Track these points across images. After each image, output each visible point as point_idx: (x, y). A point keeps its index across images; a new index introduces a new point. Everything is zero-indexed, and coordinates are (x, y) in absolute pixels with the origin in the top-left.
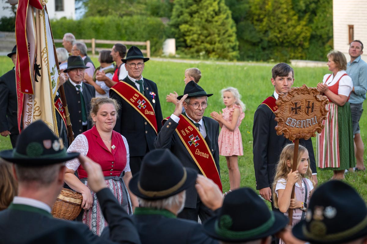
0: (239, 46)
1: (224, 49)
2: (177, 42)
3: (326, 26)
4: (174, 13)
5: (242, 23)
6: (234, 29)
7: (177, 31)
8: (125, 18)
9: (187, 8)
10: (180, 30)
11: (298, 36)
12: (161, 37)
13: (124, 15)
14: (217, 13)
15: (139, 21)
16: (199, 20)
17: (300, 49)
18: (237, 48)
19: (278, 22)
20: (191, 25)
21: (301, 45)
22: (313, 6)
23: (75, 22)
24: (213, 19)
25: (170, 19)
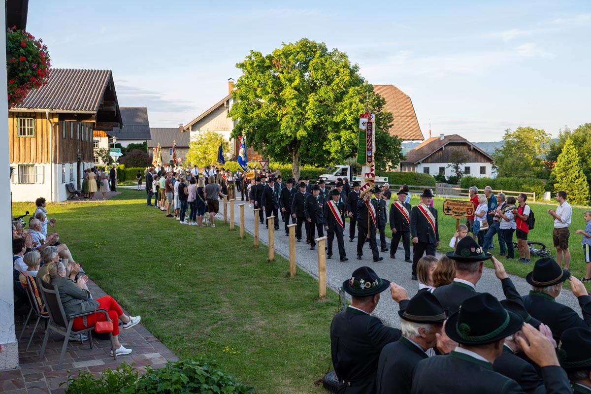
1: (581, 199)
2: (551, 194)
4: (551, 177)
6: (588, 187)
7: (552, 187)
8: (521, 179)
9: (559, 174)
10: (554, 187)
12: (542, 190)
13: (520, 177)
14: (577, 178)
15: (530, 180)
16: (566, 181)
20: (561, 184)
23: (491, 180)
24: (575, 181)
25: (548, 180)
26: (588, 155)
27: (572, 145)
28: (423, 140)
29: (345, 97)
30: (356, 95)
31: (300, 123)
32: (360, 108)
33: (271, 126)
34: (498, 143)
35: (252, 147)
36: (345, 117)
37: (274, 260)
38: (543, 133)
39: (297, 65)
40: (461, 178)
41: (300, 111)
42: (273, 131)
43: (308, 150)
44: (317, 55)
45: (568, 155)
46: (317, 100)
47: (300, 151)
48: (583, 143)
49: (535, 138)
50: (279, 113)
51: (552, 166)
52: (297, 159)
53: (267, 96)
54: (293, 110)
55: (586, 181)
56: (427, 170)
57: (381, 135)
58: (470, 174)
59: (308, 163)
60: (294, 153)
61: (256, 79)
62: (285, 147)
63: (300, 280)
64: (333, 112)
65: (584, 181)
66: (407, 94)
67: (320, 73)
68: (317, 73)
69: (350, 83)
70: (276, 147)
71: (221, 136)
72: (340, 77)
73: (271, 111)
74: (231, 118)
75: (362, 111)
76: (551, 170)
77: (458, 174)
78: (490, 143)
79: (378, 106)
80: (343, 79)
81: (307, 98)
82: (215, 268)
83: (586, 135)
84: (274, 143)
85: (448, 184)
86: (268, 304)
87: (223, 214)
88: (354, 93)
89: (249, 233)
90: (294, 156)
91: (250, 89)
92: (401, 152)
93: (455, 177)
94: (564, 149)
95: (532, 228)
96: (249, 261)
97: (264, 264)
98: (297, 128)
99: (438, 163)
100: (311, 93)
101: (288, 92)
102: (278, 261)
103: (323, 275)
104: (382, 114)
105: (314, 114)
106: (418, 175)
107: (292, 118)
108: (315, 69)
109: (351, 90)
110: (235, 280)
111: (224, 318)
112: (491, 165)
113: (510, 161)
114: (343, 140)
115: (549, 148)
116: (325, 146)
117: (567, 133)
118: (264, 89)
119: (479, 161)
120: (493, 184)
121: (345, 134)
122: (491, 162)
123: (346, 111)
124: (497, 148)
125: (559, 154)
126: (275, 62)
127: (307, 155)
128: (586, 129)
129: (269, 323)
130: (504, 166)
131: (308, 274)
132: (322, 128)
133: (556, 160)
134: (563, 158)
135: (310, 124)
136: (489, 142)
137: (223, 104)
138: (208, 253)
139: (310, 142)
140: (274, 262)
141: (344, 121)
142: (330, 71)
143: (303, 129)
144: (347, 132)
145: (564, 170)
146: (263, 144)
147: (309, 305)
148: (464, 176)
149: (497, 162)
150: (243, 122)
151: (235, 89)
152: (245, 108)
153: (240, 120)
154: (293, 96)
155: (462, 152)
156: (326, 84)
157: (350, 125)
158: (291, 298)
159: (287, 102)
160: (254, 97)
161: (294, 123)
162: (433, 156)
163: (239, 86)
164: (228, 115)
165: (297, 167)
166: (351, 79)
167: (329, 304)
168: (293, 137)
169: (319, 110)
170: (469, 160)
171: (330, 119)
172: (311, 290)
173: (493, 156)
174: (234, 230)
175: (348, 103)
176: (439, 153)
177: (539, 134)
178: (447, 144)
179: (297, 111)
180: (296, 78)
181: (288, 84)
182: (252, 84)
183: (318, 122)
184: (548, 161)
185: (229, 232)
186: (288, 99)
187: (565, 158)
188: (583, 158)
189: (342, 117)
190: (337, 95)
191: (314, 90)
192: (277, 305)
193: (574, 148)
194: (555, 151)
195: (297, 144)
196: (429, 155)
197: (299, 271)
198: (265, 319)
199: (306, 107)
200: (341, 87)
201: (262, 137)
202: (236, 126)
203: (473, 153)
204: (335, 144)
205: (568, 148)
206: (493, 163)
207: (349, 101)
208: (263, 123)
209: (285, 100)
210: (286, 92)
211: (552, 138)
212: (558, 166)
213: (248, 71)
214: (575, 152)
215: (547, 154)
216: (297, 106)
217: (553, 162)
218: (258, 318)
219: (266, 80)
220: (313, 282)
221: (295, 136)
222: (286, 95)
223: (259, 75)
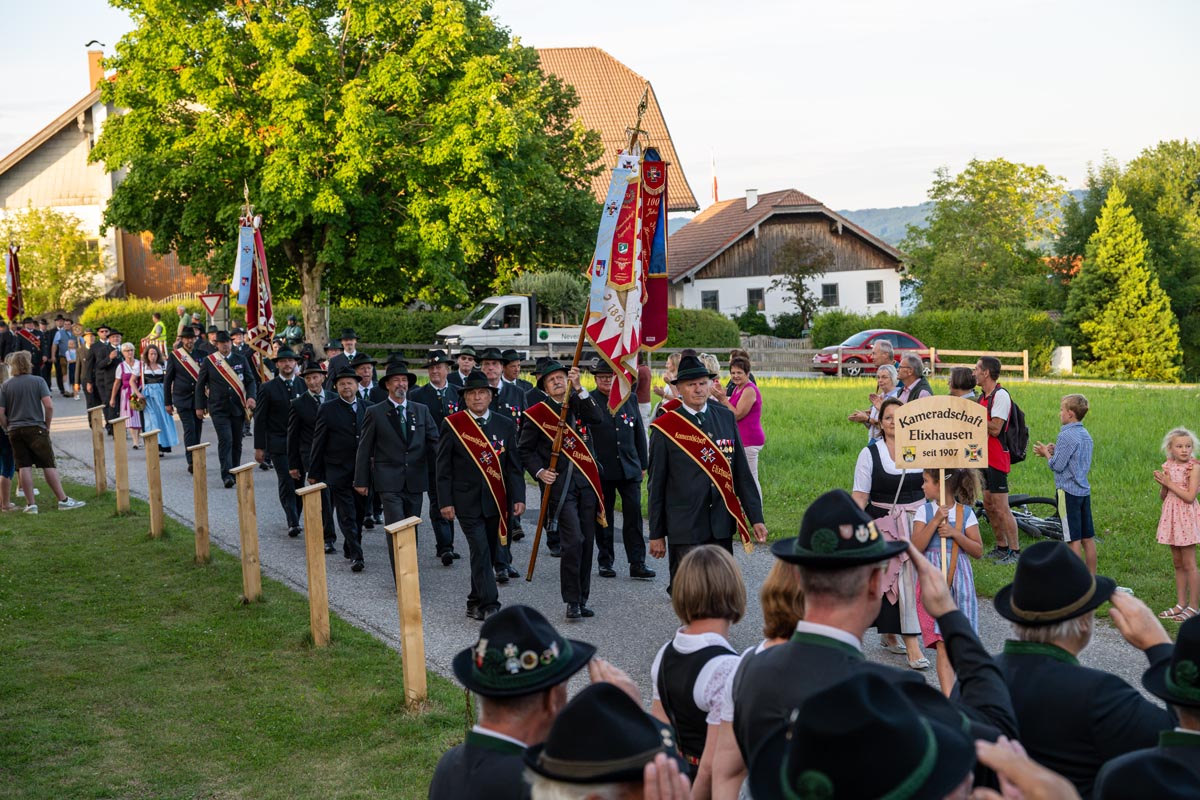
0: (1184, 357)
1: (1158, 363)
2: (1073, 349)
4: (1070, 303)
5: (1190, 318)
6: (1176, 328)
7: (1075, 332)
8: (985, 312)
9: (1092, 293)
10: (1080, 331)
12: (1048, 343)
13: (983, 307)
14: (1144, 301)
15: (1009, 317)
16: (1114, 313)
18: (1182, 360)
20: (1099, 323)
23: (900, 320)
24: (1139, 312)
25: (1062, 313)
26: (1170, 233)
27: (1126, 205)
28: (695, 209)
29: (458, 87)
30: (489, 81)
31: (324, 173)
32: (503, 120)
34: (912, 208)
35: (174, 252)
36: (457, 149)
37: (260, 600)
38: (1043, 176)
40: (812, 318)
41: (318, 134)
43: (349, 254)
45: (1114, 237)
46: (371, 101)
47: (323, 257)
48: (1155, 200)
49: (1019, 190)
50: (251, 144)
51: (1072, 272)
52: (317, 285)
53: (213, 93)
54: (296, 133)
55: (1168, 311)
56: (711, 300)
57: (571, 200)
58: (837, 304)
59: (350, 293)
60: (305, 266)
61: (175, 42)
62: (279, 249)
63: (345, 654)
64: (421, 134)
65: (1163, 309)
67: (372, 16)
68: (364, 18)
69: (468, 46)
71: (71, 221)
72: (436, 29)
73: (227, 139)
74: (102, 164)
75: (508, 129)
76: (1071, 284)
77: (803, 308)
78: (891, 209)
79: (555, 113)
80: (447, 35)
81: (338, 95)
82: (75, 635)
83: (1163, 175)
85: (775, 340)
86: (247, 735)
87: (92, 464)
88: (480, 76)
89: (179, 520)
90: (306, 276)
91: (158, 71)
93: (795, 316)
94: (1104, 221)
95: (1021, 459)
96: (182, 606)
97: (231, 612)
98: (311, 190)
99: (744, 275)
100: (351, 76)
101: (278, 80)
102: (273, 601)
103: (412, 634)
104: (570, 136)
105: (361, 143)
106: (685, 315)
107: (295, 159)
108: (357, 5)
109: (471, 66)
110: (143, 669)
112: (899, 277)
113: (950, 259)
114: (454, 218)
115: (1061, 217)
116: (401, 239)
117: (1110, 172)
118: (203, 72)
119: (863, 265)
120: (905, 333)
121: (458, 202)
122: (896, 267)
123: (462, 132)
124: (913, 224)
125: (1090, 233)
127: (347, 270)
128: (1163, 159)
130: (933, 276)
131: (368, 636)
132: (388, 185)
133: (1080, 250)
134: (1101, 246)
135: (351, 174)
136: (888, 206)
137: (75, 122)
138: (50, 591)
139: (355, 228)
140: (261, 606)
141: (455, 162)
142: (404, 10)
143: (331, 191)
144: (466, 195)
145: (1107, 281)
146: (208, 242)
147: (376, 730)
148: (821, 313)
149: (913, 266)
150: (140, 176)
151: (111, 73)
152: (144, 130)
153: (133, 170)
154: (295, 91)
155: (813, 241)
156: (393, 50)
157: (473, 174)
158: (319, 712)
159: (276, 108)
160: (173, 98)
161: (301, 172)
162: (726, 257)
163: (120, 65)
164: (91, 154)
165: (318, 307)
166: (468, 32)
167: (437, 721)
168: (300, 216)
169: (375, 130)
170: (832, 264)
171: (414, 157)
172: (379, 684)
173: (902, 250)
174: (130, 513)
175: (465, 107)
176: (745, 246)
177: (1029, 179)
178: (765, 218)
179: (310, 135)
180: (299, 35)
181: (278, 53)
182: (163, 55)
183: (375, 166)
184: (1060, 258)
185: (115, 520)
186: (279, 100)
187: (1108, 247)
188: (1157, 244)
189: (448, 151)
190: (429, 82)
191: (356, 68)
192: (277, 738)
193: (1130, 214)
194: (1079, 227)
195: (314, 236)
196: (718, 253)
197: (341, 629)
198: (242, 781)
199: (335, 121)
200: (442, 58)
201: (204, 220)
202: (121, 188)
203: (845, 242)
204: (431, 233)
205: (1115, 217)
206: (903, 269)
207: (466, 100)
208: (203, 176)
209: (270, 101)
210: (272, 78)
211: (1067, 187)
212: (1087, 271)
213: (147, 15)
214: (1134, 228)
215: (1056, 237)
216: (309, 120)
217: (1075, 258)
218: (220, 780)
219: (208, 43)
220: (386, 657)
221: (306, 215)
222: (271, 87)
223: (185, 29)
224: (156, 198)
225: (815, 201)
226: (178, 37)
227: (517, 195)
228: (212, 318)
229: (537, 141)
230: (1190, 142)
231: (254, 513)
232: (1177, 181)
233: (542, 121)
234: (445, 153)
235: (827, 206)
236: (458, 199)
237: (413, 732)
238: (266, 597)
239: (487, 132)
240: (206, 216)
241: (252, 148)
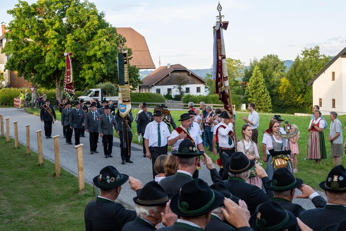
0: (272, 107)
1: (266, 108)
2: (246, 105)
3: (310, 99)
4: (245, 93)
5: (274, 97)
6: (271, 100)
7: (246, 101)
9: (251, 91)
10: (248, 100)
11: (297, 103)
12: (240, 103)
14: (263, 93)
16: (256, 96)
17: (298, 108)
18: (272, 108)
19: (289, 97)
20: (252, 98)
21: (299, 107)
22: (304, 90)
23: (204, 97)
24: (262, 96)
25: (244, 96)
26: (270, 77)
27: (259, 70)
28: (155, 68)
29: (95, 37)
30: (104, 36)
31: (61, 57)
32: (107, 45)
33: (38, 59)
34: (209, 69)
35: (23, 76)
36: (95, 52)
37: (43, 164)
38: (239, 62)
39: (56, 12)
40: (183, 96)
41: (60, 48)
42: (39, 64)
44: (72, 5)
45: (256, 78)
46: (74, 39)
48: (266, 69)
49: (234, 66)
50: (43, 49)
51: (246, 86)
52: (60, 85)
53: (34, 36)
54: (55, 47)
55: (269, 96)
56: (158, 91)
58: (189, 93)
60: (57, 80)
61: (24, 23)
62: (50, 76)
63: (64, 178)
64: (86, 48)
66: (142, 35)
67: (75, 18)
68: (72, 19)
69: (98, 26)
70: (42, 76)
72: (91, 22)
73: (37, 48)
74: (5, 54)
75: (108, 47)
76: (246, 89)
77: (181, 93)
78: (203, 70)
80: (93, 23)
81: (66, 38)
83: (268, 63)
84: (40, 73)
85: (174, 101)
86: (38, 199)
88: (102, 34)
89: (23, 144)
90: (57, 83)
91: (19, 30)
92: (139, 78)
93: (179, 95)
94: (254, 73)
96: (23, 166)
97: (35, 167)
98: (58, 61)
99: (167, 85)
100: (68, 33)
101: (50, 33)
102: (46, 165)
103: (81, 173)
105: (71, 50)
106: (152, 94)
107: (54, 54)
108: (70, 15)
109: (99, 31)
110: (12, 182)
111: (3, 212)
112: (204, 86)
114: (94, 69)
115: (244, 72)
116: (81, 74)
117: (255, 62)
118: (31, 31)
119: (195, 83)
120: (206, 100)
121: (96, 65)
122: (204, 84)
123: (97, 48)
124: (208, 73)
125: (250, 77)
126: (39, 10)
128: (268, 59)
129: (40, 213)
131: (70, 174)
132: (78, 60)
133: (248, 81)
134: (253, 80)
136: (202, 69)
140: (43, 166)
141: (95, 55)
142: (83, 17)
143: (63, 62)
144: (98, 64)
145: (254, 88)
146: (32, 74)
147: (71, 197)
148: (185, 95)
149: (208, 84)
150: (15, 57)
151: (7, 31)
152: (16, 45)
153: (13, 56)
154: (55, 36)
155: (184, 77)
156: (79, 27)
157: (99, 58)
158: (57, 193)
159: (50, 41)
160: (24, 37)
161: (56, 57)
162: (162, 80)
163: (10, 29)
164: (2, 51)
165: (60, 91)
166: (99, 23)
167: (87, 195)
168: (55, 67)
169: (75, 47)
170: (188, 82)
171: (84, 54)
172: (72, 186)
173: (205, 80)
174: (10, 142)
175: (98, 42)
176: (167, 78)
177: (236, 63)
178: (172, 71)
179: (58, 48)
180: (56, 22)
181: (50, 27)
182: (21, 26)
183: (75, 56)
184: (243, 82)
185: (6, 144)
186: (50, 38)
187: (255, 80)
188: (266, 79)
189: (93, 52)
190: (89, 35)
191: (70, 31)
192: (46, 199)
193: (260, 72)
194: (248, 75)
195: (59, 73)
196: (160, 80)
197: (63, 172)
198: (37, 210)
199: (65, 44)
200: (92, 29)
201: (31, 68)
202: (9, 60)
203: (191, 77)
204: (89, 73)
205: (256, 73)
206: (205, 84)
207: (98, 40)
208: (31, 57)
209: (48, 39)
210: (49, 33)
211: (245, 65)
212: (250, 86)
213: (17, 16)
214: (261, 75)
215: (243, 77)
216: (58, 44)
217: (247, 82)
218: (31, 210)
219: (32, 24)
220: (74, 179)
221: (57, 67)
222: (49, 35)
223: (27, 20)
224: (19, 62)
225: (184, 67)
226: (25, 22)
227: (110, 64)
228: (33, 93)
229: (116, 51)
230: (275, 55)
231: (42, 142)
232: (271, 64)
233: (117, 45)
234: (93, 53)
235: (187, 68)
236: (95, 65)
237: (81, 198)
238: (44, 164)
239: (103, 48)
240: (31, 67)
241: (43, 50)
